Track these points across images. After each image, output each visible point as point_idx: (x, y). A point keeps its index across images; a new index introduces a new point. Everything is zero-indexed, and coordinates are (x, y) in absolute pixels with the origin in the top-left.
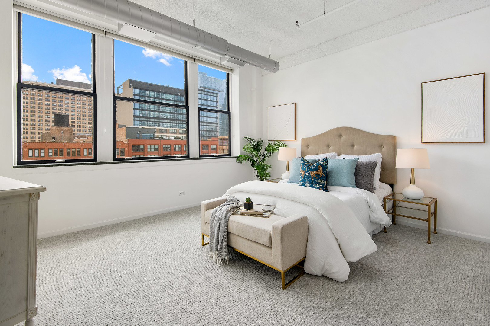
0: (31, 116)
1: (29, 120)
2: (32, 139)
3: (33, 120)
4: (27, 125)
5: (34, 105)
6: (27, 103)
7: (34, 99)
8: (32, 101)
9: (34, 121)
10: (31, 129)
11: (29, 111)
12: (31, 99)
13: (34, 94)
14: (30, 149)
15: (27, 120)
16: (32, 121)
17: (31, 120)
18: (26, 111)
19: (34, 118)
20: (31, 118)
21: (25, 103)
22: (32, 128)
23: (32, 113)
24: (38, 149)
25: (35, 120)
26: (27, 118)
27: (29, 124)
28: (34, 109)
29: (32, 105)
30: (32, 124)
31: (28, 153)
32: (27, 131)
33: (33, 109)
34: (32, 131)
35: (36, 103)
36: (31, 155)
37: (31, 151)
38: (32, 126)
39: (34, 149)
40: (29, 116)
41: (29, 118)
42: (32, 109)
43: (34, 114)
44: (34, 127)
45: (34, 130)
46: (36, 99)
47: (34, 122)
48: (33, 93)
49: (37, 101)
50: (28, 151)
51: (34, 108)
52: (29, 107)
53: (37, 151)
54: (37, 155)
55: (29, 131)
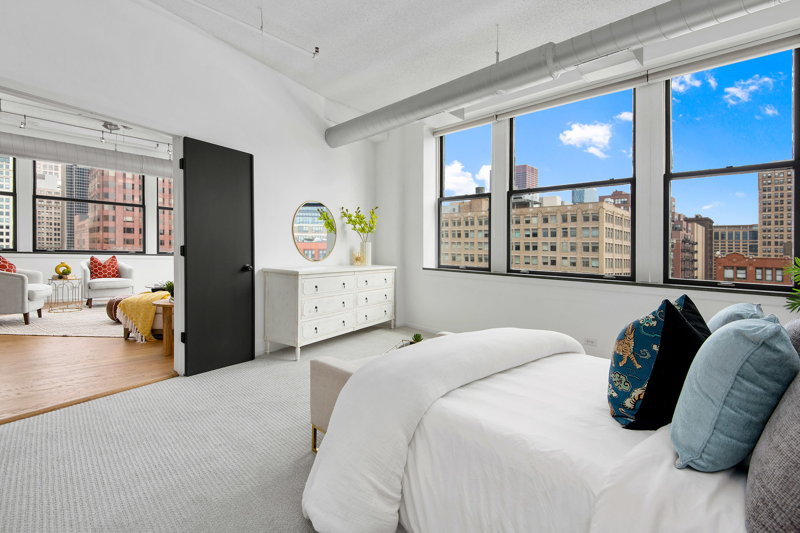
0: (776, 217)
1: (773, 223)
2: (777, 254)
3: (779, 222)
4: (769, 231)
5: (782, 199)
6: (769, 197)
7: (782, 189)
8: (777, 192)
9: (780, 225)
10: (776, 238)
11: (773, 209)
12: (776, 189)
13: (781, 181)
14: (757, 268)
15: (769, 224)
16: (778, 225)
17: (776, 223)
18: (767, 209)
19: (781, 219)
20: (776, 220)
21: (765, 197)
22: (777, 236)
23: (777, 212)
24: (771, 269)
25: (782, 223)
26: (769, 220)
27: (773, 230)
28: (782, 206)
29: (777, 199)
30: (776, 229)
31: (754, 273)
32: (769, 240)
33: (779, 206)
34: (776, 240)
35: (785, 195)
36: (759, 277)
37: (759, 271)
38: (777, 233)
39: (764, 269)
40: (773, 217)
41: (773, 220)
42: (776, 206)
43: (782, 212)
44: (781, 233)
45: (781, 238)
46: (785, 189)
47: (782, 226)
48: (779, 179)
49: (786, 191)
50: (754, 270)
51: (781, 204)
52: (773, 203)
53: (769, 272)
54: (769, 278)
55: (773, 241)
